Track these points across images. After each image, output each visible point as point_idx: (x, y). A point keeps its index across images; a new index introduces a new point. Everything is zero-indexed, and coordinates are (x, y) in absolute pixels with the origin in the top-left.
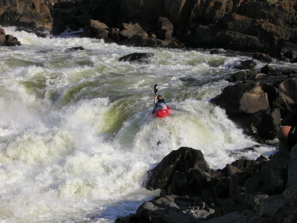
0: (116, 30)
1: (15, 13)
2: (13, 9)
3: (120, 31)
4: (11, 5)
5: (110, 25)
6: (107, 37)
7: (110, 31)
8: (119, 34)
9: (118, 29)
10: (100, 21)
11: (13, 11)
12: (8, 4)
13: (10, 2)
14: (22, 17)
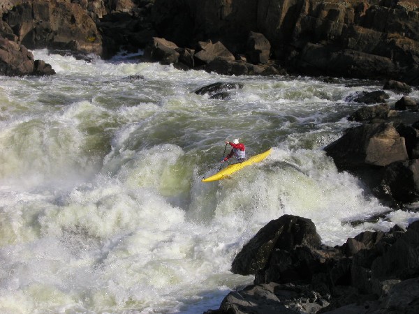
0: (190, 52)
1: (47, 30)
2: (44, 24)
3: (195, 53)
4: (42, 19)
5: (182, 44)
6: (177, 61)
7: (182, 53)
8: (194, 57)
9: (192, 51)
10: (167, 39)
11: (45, 27)
12: (38, 18)
13: (41, 14)
14: (58, 35)
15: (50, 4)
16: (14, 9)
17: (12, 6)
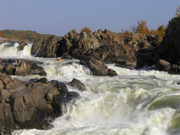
0: (175, 66)
1: (114, 56)
2: (113, 54)
3: (178, 66)
4: (112, 51)
5: (172, 63)
6: (170, 70)
7: (172, 66)
8: (177, 68)
9: (176, 65)
10: (166, 61)
11: (113, 55)
12: (110, 51)
13: (111, 49)
14: (118, 58)
15: (115, 45)
16: (100, 47)
17: (99, 46)
